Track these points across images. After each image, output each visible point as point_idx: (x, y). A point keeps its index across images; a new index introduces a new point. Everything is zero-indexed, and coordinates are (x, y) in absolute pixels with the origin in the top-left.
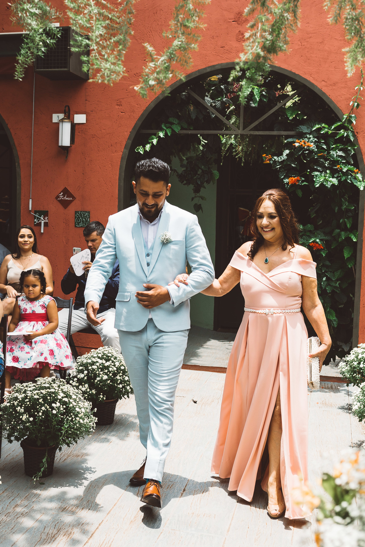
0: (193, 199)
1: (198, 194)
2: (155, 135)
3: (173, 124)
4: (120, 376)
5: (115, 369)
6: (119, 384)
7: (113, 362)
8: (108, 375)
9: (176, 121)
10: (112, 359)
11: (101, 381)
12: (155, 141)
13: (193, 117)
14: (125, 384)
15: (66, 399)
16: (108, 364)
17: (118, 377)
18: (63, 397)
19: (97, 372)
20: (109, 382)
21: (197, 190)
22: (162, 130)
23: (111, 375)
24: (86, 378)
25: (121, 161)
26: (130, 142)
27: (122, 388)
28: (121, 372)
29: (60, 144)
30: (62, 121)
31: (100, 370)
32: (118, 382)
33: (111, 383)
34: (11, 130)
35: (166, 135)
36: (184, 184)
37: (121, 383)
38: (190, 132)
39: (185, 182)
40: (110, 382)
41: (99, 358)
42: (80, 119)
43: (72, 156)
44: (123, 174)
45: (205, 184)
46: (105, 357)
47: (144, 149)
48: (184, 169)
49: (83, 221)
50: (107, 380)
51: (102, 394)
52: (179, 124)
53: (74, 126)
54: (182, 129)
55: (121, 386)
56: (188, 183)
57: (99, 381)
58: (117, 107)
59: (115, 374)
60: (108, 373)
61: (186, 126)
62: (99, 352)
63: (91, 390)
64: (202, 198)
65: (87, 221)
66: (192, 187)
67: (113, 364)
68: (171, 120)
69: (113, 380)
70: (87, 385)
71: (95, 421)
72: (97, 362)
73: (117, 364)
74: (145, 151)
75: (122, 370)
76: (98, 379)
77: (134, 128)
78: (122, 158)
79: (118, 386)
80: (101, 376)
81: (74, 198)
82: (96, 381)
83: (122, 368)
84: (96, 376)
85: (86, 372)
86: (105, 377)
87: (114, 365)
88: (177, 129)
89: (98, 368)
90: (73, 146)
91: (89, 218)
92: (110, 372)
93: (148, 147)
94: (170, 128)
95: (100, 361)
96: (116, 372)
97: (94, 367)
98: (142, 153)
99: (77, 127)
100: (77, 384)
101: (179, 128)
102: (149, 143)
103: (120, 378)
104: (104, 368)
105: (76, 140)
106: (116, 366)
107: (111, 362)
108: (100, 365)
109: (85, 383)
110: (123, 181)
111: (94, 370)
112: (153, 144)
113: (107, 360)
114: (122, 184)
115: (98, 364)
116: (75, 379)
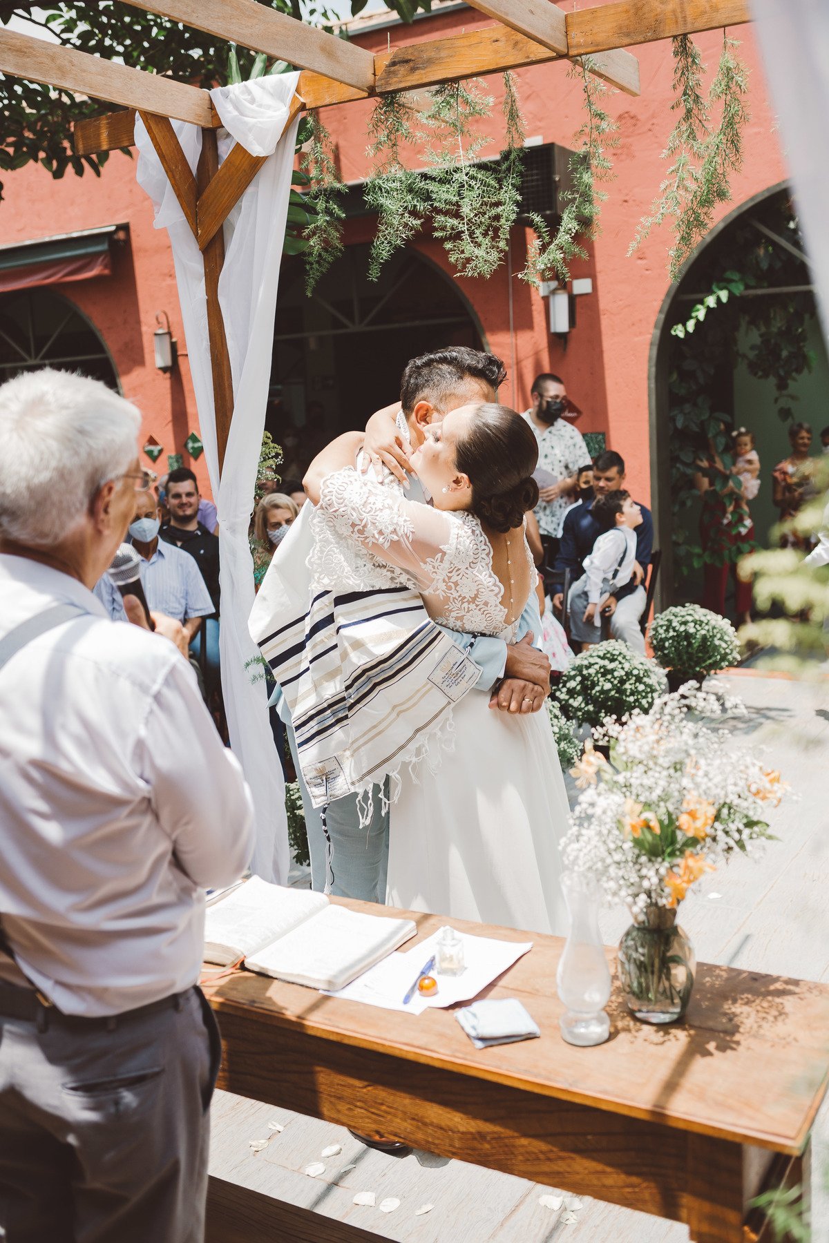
0: (776, 400)
1: (785, 392)
2: (702, 302)
3: (730, 281)
4: (631, 684)
5: (623, 673)
6: (629, 696)
7: (620, 663)
8: (612, 683)
9: (736, 276)
10: (620, 658)
11: (602, 692)
12: (701, 313)
13: (765, 265)
14: (639, 697)
16: (610, 666)
17: (627, 686)
19: (596, 679)
20: (613, 693)
21: (782, 386)
22: (711, 292)
23: (616, 682)
24: (578, 688)
25: (651, 349)
26: (663, 316)
27: (635, 702)
28: (634, 678)
29: (552, 330)
30: (554, 292)
31: (600, 675)
32: (628, 694)
33: (617, 695)
34: (480, 315)
35: (719, 300)
36: (760, 378)
37: (632, 694)
38: (760, 292)
39: (760, 373)
40: (616, 693)
41: (599, 657)
42: (582, 286)
43: (573, 346)
44: (653, 369)
45: (794, 374)
46: (608, 655)
47: (685, 329)
48: (756, 352)
49: (595, 449)
50: (610, 690)
51: (603, 711)
52: (741, 280)
53: (573, 299)
54: (747, 287)
55: (631, 699)
56: (766, 375)
57: (599, 691)
58: (639, 262)
59: (622, 682)
60: (612, 680)
61: (752, 282)
62: (601, 648)
63: (587, 704)
64: (793, 397)
65: (600, 448)
66: (772, 380)
67: (620, 666)
68: (729, 275)
69: (620, 691)
70: (580, 699)
72: (597, 663)
73: (627, 666)
74: (687, 332)
75: (635, 676)
76: (598, 688)
77: (667, 295)
78: (651, 344)
79: (628, 699)
80: (600, 684)
81: (579, 412)
82: (594, 692)
83: (635, 672)
84: (594, 685)
85: (579, 679)
86: (608, 686)
87: (623, 668)
88: (739, 289)
89: (597, 672)
90: (574, 331)
91: (605, 442)
92: (615, 678)
93: (691, 326)
94: (725, 288)
95: (602, 662)
96: (625, 678)
97: (592, 671)
98: (681, 335)
99: (578, 300)
100: (567, 697)
101: (742, 287)
102: (691, 318)
103: (630, 687)
104: (606, 672)
105: (578, 320)
106: (626, 670)
107: (617, 662)
108: (600, 668)
109: (579, 695)
110: (653, 381)
111: (590, 675)
112: (698, 320)
113: (612, 660)
114: (653, 386)
115: (597, 667)
116: (564, 690)
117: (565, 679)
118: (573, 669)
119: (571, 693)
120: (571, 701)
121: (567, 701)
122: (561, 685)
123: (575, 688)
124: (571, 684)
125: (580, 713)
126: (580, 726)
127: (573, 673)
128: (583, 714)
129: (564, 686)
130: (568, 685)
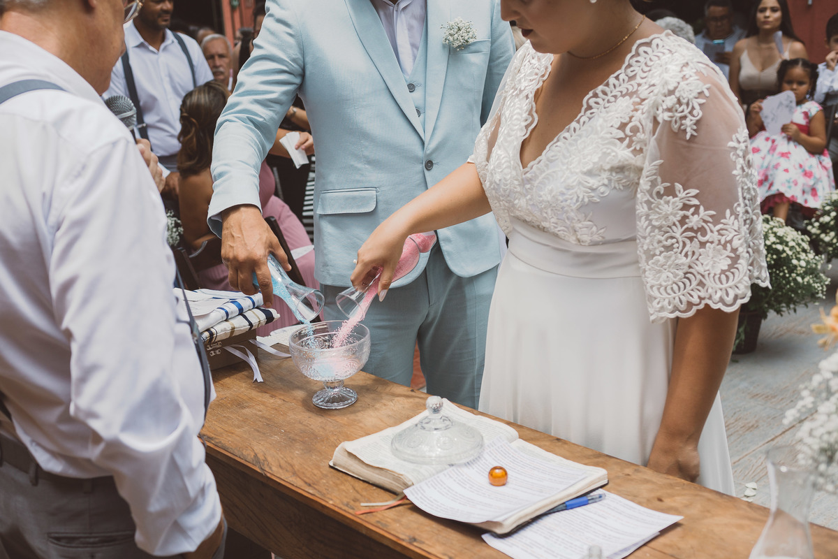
15: (780, 247)
18: (774, 243)
24: (832, 223)
70: (832, 234)
71: (827, 283)
85: (834, 214)
100: (818, 232)
109: (831, 230)
116: (817, 224)
117: (818, 213)
118: (828, 205)
119: (824, 228)
120: (823, 236)
121: (818, 235)
122: (813, 220)
123: (828, 223)
124: (826, 219)
125: (831, 249)
126: (829, 261)
127: (828, 208)
128: (834, 249)
129: (817, 221)
130: (821, 220)
